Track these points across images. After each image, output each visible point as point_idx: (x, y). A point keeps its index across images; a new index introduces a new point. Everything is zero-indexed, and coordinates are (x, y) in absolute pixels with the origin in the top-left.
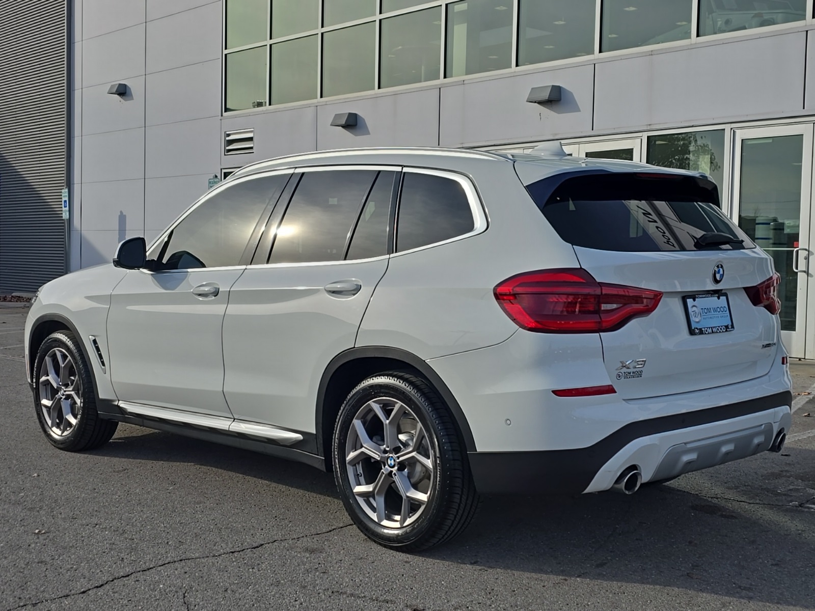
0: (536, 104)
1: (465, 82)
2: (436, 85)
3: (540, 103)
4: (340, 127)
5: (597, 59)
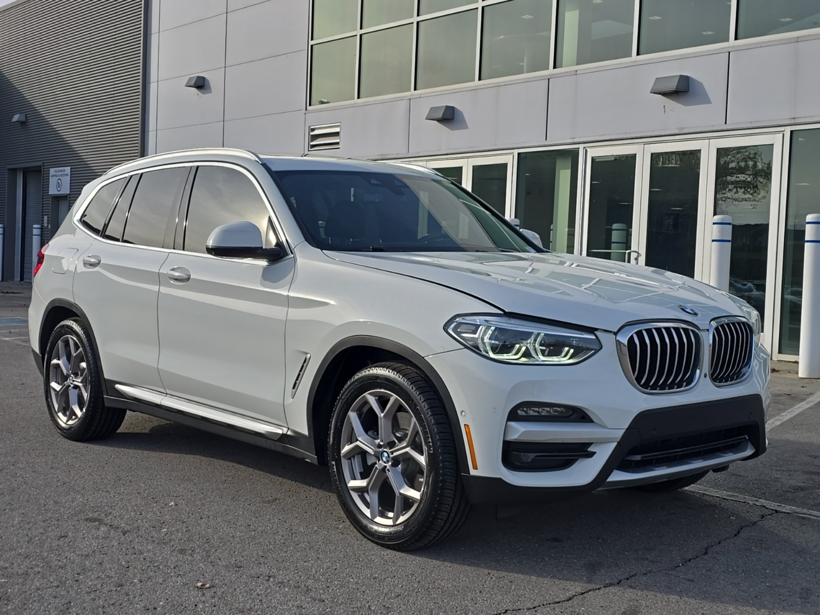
0: (660, 95)
1: (577, 72)
2: (544, 76)
3: (664, 94)
4: (436, 121)
5: (732, 47)
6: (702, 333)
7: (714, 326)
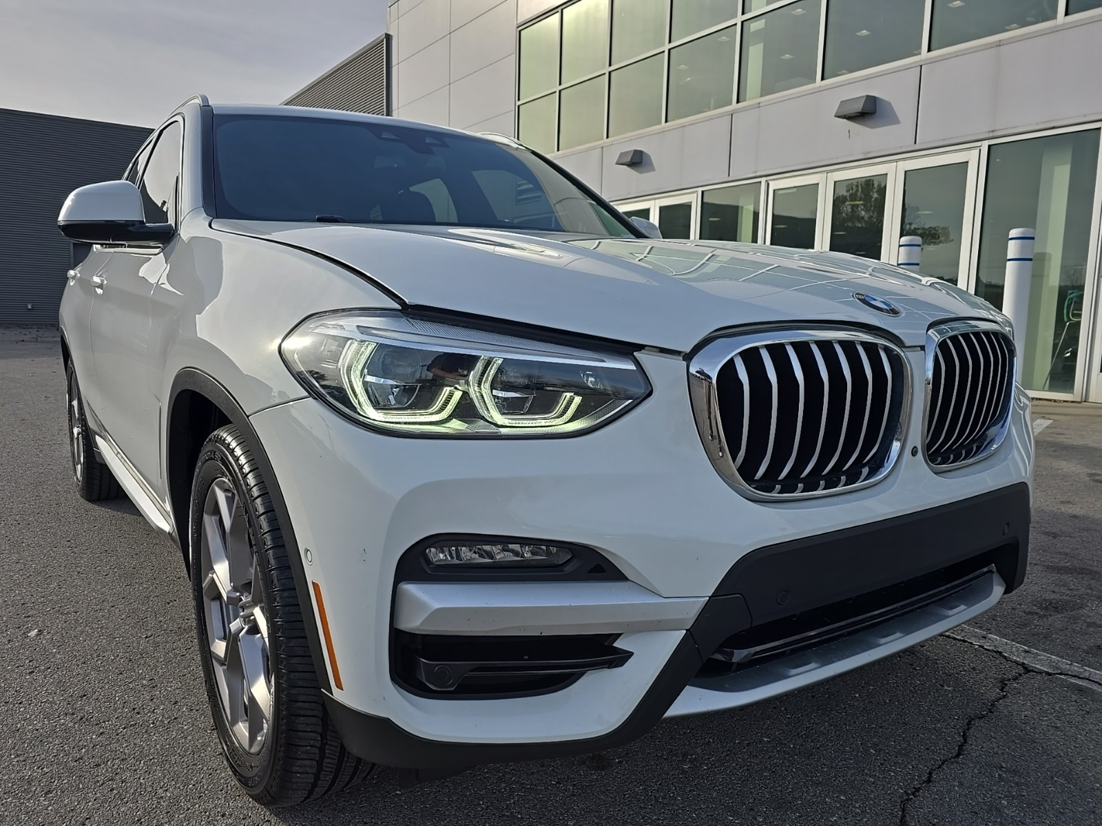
0: (845, 120)
1: (761, 105)
2: (728, 111)
3: (850, 118)
4: (625, 167)
5: (924, 60)
6: (907, 353)
7: (937, 340)
